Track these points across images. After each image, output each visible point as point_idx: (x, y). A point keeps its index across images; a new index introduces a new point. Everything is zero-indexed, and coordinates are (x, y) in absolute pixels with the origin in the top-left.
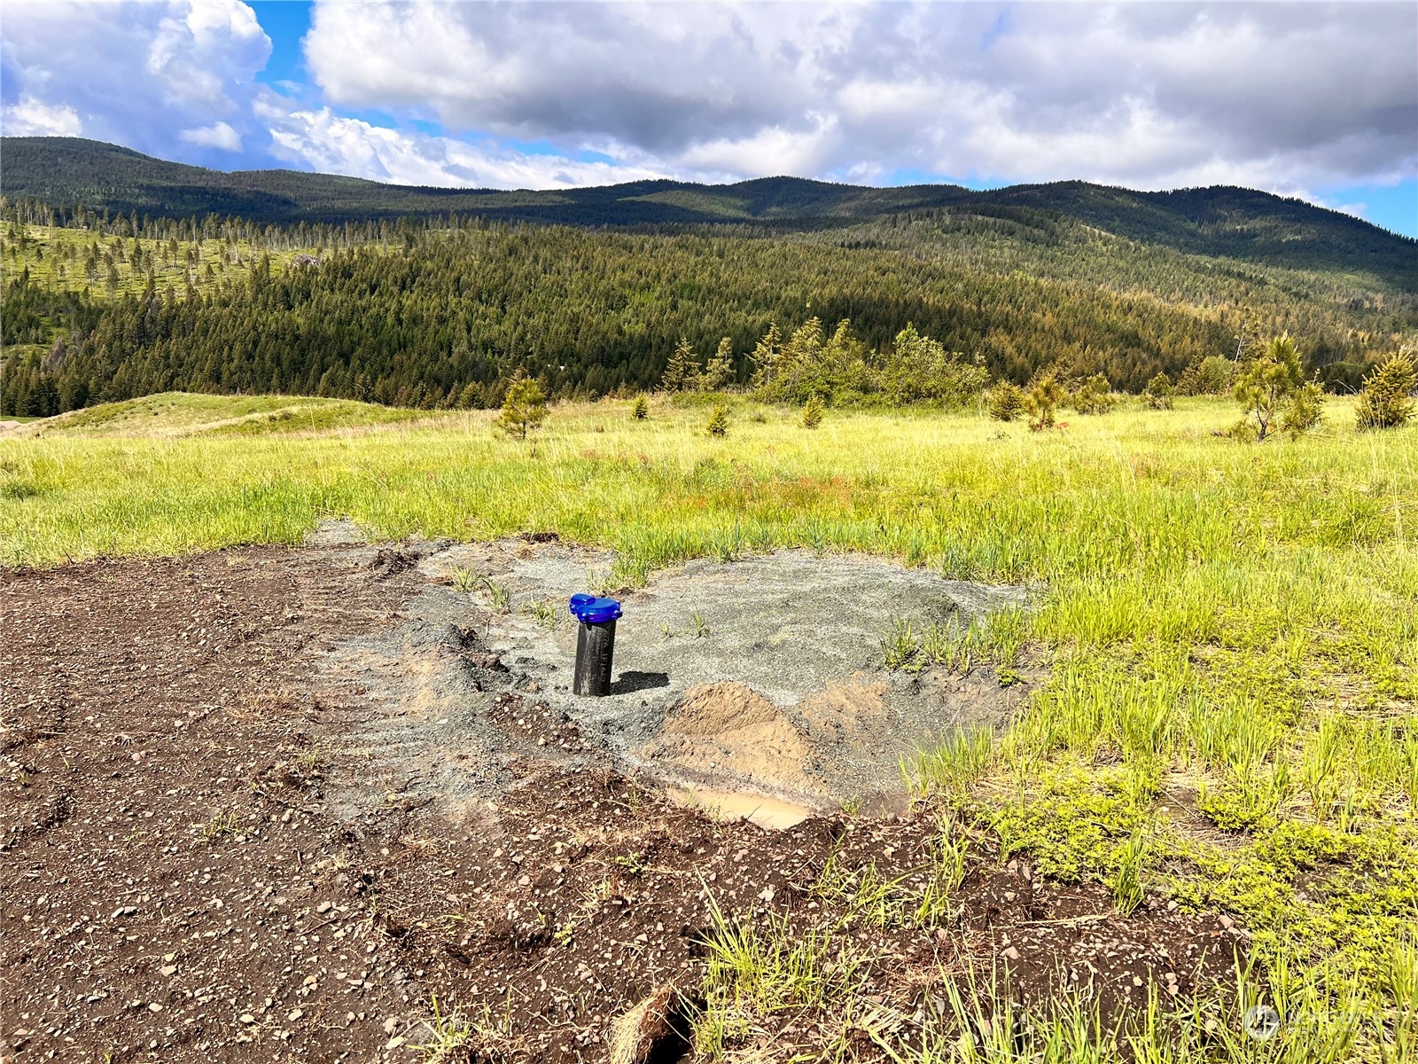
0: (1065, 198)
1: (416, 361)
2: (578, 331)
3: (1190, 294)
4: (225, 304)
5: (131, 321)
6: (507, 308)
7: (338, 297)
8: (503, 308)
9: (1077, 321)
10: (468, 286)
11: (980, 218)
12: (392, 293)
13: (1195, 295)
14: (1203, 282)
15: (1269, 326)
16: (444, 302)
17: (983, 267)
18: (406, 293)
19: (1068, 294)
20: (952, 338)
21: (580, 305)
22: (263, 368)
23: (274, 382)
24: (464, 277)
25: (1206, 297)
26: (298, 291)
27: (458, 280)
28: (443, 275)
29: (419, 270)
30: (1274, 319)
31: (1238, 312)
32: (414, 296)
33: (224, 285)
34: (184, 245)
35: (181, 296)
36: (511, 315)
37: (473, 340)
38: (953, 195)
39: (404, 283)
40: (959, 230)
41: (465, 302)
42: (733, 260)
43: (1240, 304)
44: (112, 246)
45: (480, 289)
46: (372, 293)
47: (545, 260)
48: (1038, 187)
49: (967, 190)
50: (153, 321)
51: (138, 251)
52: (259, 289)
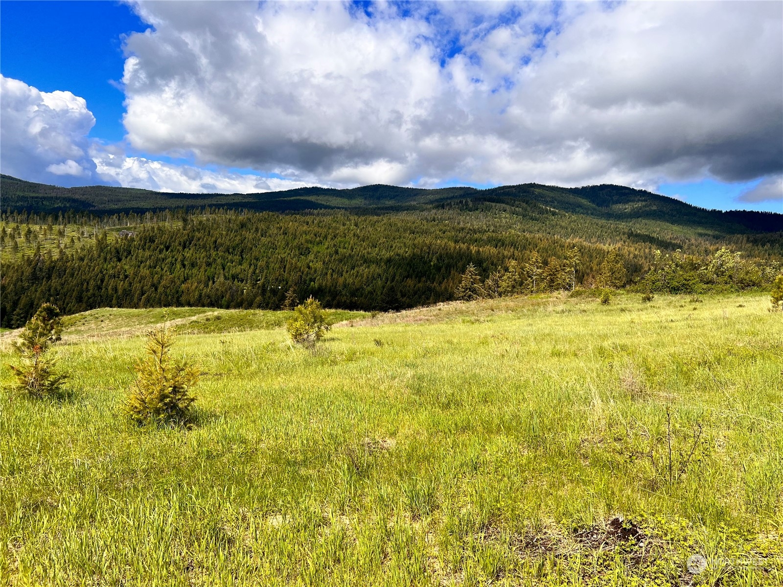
0: (528, 192)
1: (196, 288)
2: (285, 268)
3: (600, 238)
4: (82, 259)
5: (28, 271)
6: (244, 256)
7: (147, 253)
8: (242, 256)
10: (222, 245)
11: (488, 203)
12: (178, 250)
13: (603, 239)
14: (606, 233)
15: (642, 254)
16: (208, 254)
17: (493, 228)
18: (187, 250)
21: (285, 253)
22: (107, 295)
23: (114, 302)
24: (219, 240)
25: (609, 240)
26: (124, 250)
27: (215, 242)
28: (207, 239)
29: (193, 237)
30: (644, 251)
31: (626, 248)
32: (191, 252)
33: (81, 248)
34: (56, 228)
35: (56, 256)
36: (247, 260)
37: (227, 274)
39: (185, 244)
40: (477, 209)
41: (220, 254)
42: (364, 228)
43: (626, 243)
44: (14, 229)
45: (228, 246)
46: (167, 250)
47: (262, 230)
50: (41, 270)
51: (29, 232)
52: (102, 250)
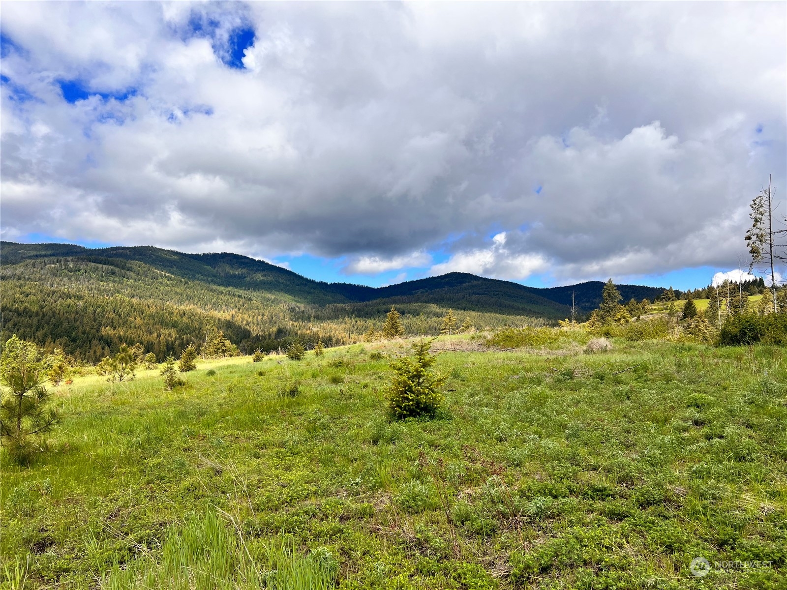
0: (144, 255)
3: (216, 306)
9: (155, 322)
11: (93, 264)
13: (218, 307)
14: (221, 300)
15: (255, 321)
17: (96, 292)
19: (149, 307)
20: (76, 334)
25: (224, 307)
30: (257, 317)
31: (240, 315)
38: (75, 250)
43: (241, 311)
48: (128, 248)
49: (84, 248)
